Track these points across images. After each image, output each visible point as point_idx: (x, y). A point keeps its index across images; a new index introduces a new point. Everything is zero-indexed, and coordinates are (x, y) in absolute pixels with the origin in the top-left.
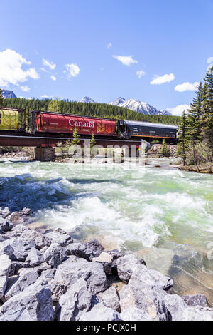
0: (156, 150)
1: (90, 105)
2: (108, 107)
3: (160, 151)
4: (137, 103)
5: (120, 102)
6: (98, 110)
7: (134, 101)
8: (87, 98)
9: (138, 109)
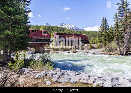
0: (87, 47)
1: (49, 27)
2: (58, 27)
3: (89, 47)
4: (70, 26)
5: (62, 25)
6: (53, 29)
7: (68, 25)
8: (47, 24)
9: (71, 28)
